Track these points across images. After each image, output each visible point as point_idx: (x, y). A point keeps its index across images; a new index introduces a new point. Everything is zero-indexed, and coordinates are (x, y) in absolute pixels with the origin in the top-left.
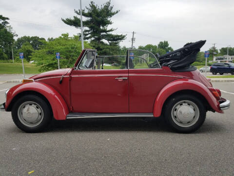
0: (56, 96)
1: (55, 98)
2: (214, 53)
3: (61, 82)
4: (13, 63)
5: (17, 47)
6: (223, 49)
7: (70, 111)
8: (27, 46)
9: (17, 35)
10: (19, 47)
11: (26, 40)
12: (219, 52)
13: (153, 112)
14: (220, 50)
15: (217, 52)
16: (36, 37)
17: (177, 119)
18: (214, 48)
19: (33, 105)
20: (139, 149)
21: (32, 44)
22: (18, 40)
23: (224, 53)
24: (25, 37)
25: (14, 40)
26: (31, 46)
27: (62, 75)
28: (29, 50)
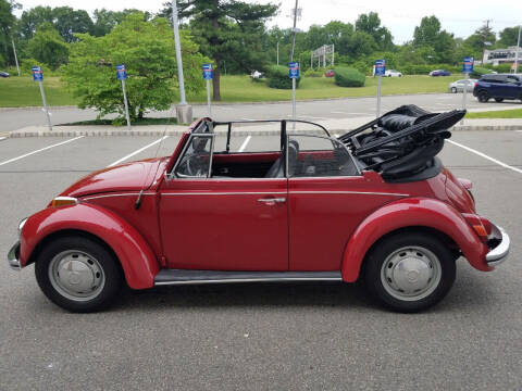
0: (127, 235)
2: (486, 43)
3: (138, 206)
4: (19, 78)
5: (23, 35)
6: (507, 30)
8: (48, 33)
9: (21, 6)
10: (29, 34)
11: (41, 16)
12: (498, 38)
13: (340, 269)
14: (502, 35)
15: (493, 40)
16: (65, 9)
17: (392, 284)
18: (486, 29)
19: (80, 257)
21: (57, 27)
22: (25, 16)
23: (509, 40)
24: (39, 9)
25: (13, 18)
26: (57, 33)
28: (53, 42)
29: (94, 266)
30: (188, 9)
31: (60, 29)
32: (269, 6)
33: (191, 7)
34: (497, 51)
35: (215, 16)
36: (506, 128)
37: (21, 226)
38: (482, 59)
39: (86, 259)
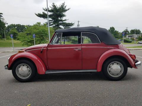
0: (38, 60)
1: (38, 61)
2: (127, 33)
3: (42, 52)
4: (5, 41)
5: (7, 31)
6: (132, 30)
7: (47, 69)
8: (14, 30)
9: (7, 24)
10: (9, 31)
11: (13, 26)
12: (130, 32)
13: (96, 69)
14: (131, 31)
15: (129, 32)
16: (19, 25)
17: (111, 72)
18: (127, 30)
19: (25, 66)
20: (90, 91)
21: (16, 29)
22: (8, 26)
23: (133, 33)
24: (12, 25)
25: (5, 26)
27: (42, 48)
28: (15, 32)
29: (29, 68)
30: (51, 24)
31: (17, 29)
32: (72, 23)
33: (52, 23)
34: (130, 35)
35: (58, 25)
36: (135, 50)
37: (9, 59)
38: (126, 37)
39: (27, 66)
